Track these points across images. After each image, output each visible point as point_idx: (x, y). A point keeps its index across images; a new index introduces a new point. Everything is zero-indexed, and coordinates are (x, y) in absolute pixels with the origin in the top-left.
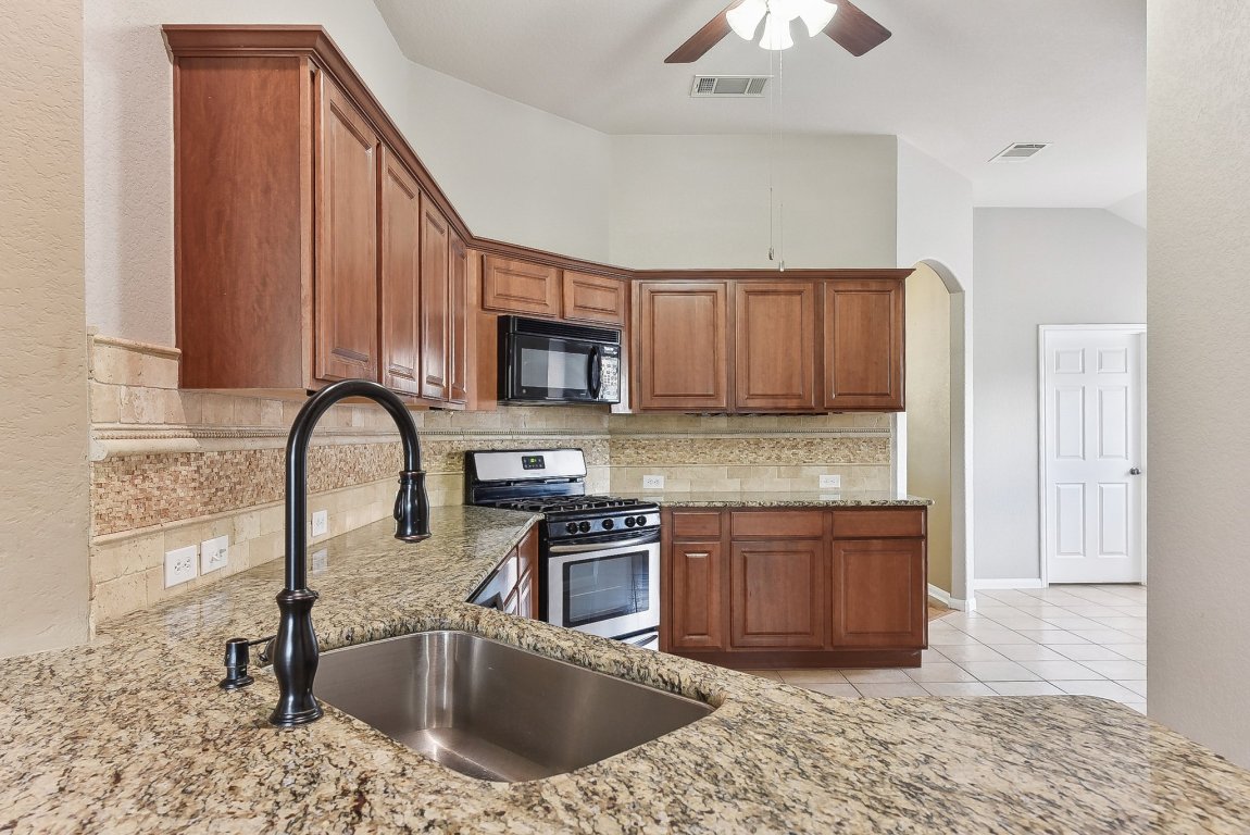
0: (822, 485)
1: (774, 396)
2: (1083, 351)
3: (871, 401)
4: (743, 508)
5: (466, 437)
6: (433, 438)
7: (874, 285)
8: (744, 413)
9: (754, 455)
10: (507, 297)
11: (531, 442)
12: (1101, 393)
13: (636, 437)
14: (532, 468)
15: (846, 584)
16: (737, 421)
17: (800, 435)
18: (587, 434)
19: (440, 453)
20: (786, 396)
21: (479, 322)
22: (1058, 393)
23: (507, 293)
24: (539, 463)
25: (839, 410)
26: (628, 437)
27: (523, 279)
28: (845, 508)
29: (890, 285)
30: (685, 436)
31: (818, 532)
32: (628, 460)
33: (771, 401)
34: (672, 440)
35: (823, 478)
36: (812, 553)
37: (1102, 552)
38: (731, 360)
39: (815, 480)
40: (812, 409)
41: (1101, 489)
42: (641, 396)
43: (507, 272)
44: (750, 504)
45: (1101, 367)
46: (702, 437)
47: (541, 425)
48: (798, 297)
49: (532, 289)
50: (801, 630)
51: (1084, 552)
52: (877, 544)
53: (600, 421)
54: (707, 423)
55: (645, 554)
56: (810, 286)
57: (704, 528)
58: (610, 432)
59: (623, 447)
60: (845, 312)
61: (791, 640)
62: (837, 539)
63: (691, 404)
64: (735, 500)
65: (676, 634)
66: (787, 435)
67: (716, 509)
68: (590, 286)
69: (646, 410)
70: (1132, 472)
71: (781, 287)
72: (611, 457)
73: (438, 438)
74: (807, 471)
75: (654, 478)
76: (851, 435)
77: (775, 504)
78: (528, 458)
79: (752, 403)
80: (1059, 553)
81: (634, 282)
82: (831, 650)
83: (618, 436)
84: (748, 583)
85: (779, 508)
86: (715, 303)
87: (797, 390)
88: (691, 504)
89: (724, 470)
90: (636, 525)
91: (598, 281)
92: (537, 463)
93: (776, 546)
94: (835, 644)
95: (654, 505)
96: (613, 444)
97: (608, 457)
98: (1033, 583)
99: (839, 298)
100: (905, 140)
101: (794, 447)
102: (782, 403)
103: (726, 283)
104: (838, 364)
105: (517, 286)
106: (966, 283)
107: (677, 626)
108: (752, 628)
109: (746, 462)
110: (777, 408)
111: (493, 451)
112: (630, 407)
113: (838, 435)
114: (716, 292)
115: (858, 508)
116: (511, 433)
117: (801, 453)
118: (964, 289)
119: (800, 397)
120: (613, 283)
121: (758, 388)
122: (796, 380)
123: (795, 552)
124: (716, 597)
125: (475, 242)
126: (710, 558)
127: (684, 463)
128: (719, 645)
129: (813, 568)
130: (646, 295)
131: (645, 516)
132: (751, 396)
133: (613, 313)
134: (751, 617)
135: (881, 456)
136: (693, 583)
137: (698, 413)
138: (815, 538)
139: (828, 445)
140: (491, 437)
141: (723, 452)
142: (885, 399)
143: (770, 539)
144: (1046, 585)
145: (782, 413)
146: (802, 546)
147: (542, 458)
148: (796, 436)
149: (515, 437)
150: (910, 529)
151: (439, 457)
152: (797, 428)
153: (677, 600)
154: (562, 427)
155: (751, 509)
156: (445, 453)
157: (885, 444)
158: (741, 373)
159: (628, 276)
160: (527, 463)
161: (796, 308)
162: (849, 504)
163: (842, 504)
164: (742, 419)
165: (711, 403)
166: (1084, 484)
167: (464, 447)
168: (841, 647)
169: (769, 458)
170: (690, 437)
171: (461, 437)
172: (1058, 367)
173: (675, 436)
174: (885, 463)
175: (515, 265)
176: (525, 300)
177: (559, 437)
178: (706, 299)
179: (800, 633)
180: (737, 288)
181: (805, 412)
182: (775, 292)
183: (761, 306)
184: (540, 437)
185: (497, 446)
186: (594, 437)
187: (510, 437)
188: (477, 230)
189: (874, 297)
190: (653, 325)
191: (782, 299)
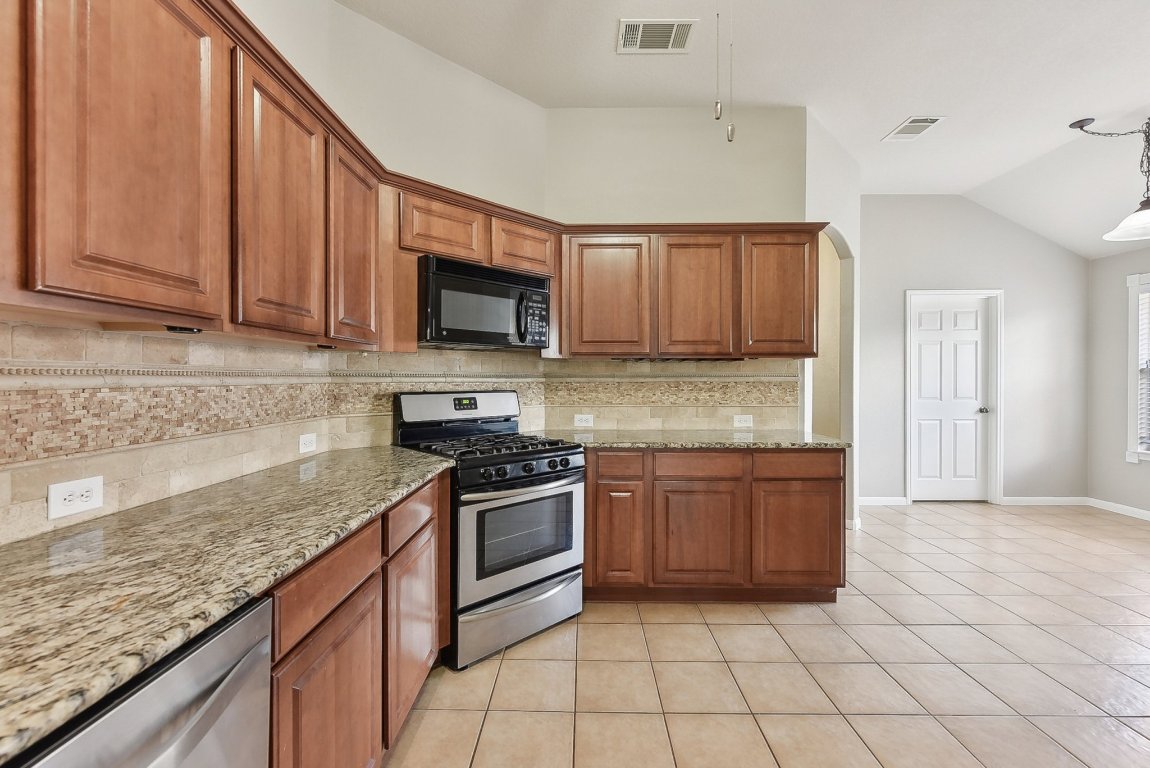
0: (737, 424)
1: (694, 342)
2: (941, 312)
3: (786, 347)
4: (666, 449)
5: (395, 379)
6: (356, 380)
7: (789, 239)
8: (666, 359)
9: (675, 397)
10: (427, 237)
11: (466, 384)
12: (956, 347)
13: (568, 380)
14: (464, 409)
15: (766, 523)
16: (660, 366)
17: (717, 379)
18: (522, 377)
19: (366, 395)
20: (704, 342)
21: (396, 261)
22: (920, 346)
23: (428, 233)
24: (473, 404)
25: (754, 355)
26: (561, 380)
27: (447, 221)
28: (766, 450)
29: (804, 238)
30: (611, 379)
31: (739, 474)
32: (563, 401)
33: (691, 347)
34: (600, 383)
35: (736, 418)
36: (732, 493)
37: (955, 476)
38: (654, 309)
39: (729, 419)
40: (730, 354)
41: (955, 425)
42: (570, 341)
43: (428, 212)
44: (672, 445)
45: (956, 325)
46: (627, 380)
47: (476, 368)
48: (718, 250)
49: (458, 233)
50: (721, 568)
51: (941, 474)
52: (796, 486)
53: (535, 365)
54: (633, 368)
55: (569, 495)
56: (729, 239)
57: (628, 468)
58: (545, 376)
59: (557, 389)
60: (761, 264)
61: (712, 577)
62: (757, 480)
63: (617, 349)
64: (658, 441)
65: (600, 569)
66: (705, 379)
67: (639, 449)
68: (519, 235)
69: (575, 354)
70: (981, 411)
71: (702, 239)
72: (546, 398)
73: (363, 380)
74: (723, 412)
75: (584, 417)
76: (762, 379)
77: (697, 445)
78: (460, 400)
79: (674, 349)
80: (920, 476)
81: (564, 236)
82: (751, 587)
83: (552, 380)
84: (670, 523)
85: (700, 450)
86: (639, 255)
87: (716, 337)
88: (615, 445)
89: (647, 410)
90: (559, 468)
91: (528, 231)
92: (470, 404)
93: (698, 486)
94: (755, 580)
95: (579, 446)
96: (547, 386)
97: (543, 398)
98: (900, 501)
99: (755, 250)
100: (813, 113)
101: (710, 390)
102: (701, 349)
103: (650, 237)
104: (754, 313)
105: (439, 227)
106: (855, 250)
107: (600, 563)
108: (673, 565)
109: (667, 403)
110: (696, 354)
111: (425, 393)
112: (560, 352)
113: (751, 379)
114: (640, 245)
115: (778, 450)
116: (445, 376)
117: (717, 395)
118: (854, 255)
119: (718, 343)
120: (543, 235)
121: (679, 335)
122: (715, 328)
123: (716, 492)
124: (639, 535)
125: (390, 177)
126: (633, 496)
127: (611, 403)
128: (642, 581)
129: (733, 506)
130: (575, 249)
131: (569, 457)
132: (673, 343)
133: (543, 262)
134: (673, 554)
135: (788, 398)
136: (616, 522)
137: (624, 358)
138: (736, 479)
139: (740, 388)
140: (423, 380)
141: (647, 394)
142: (801, 345)
143: (691, 479)
144: (910, 502)
145: (699, 358)
146: (722, 486)
147: (474, 399)
148: (711, 380)
149: (449, 379)
150: (829, 471)
151: (364, 398)
152: (714, 373)
153: (600, 537)
154: (499, 371)
155: (674, 450)
156: (371, 395)
157: (794, 387)
158: (663, 321)
159: (558, 230)
160: (459, 404)
161: (716, 260)
162: (770, 446)
163: (763, 446)
164: (663, 365)
165: (635, 349)
166: (941, 421)
167: (393, 388)
168: (760, 584)
169: (688, 400)
170: (617, 380)
171: (389, 379)
172: (920, 325)
173: (603, 380)
174: (793, 404)
175: (436, 206)
176: (448, 242)
177: (494, 380)
178: (632, 252)
179: (722, 571)
180: (659, 242)
181: (723, 357)
182: (698, 246)
183: (683, 258)
184: (476, 380)
185: (430, 387)
186: (529, 380)
187: (443, 380)
188: (391, 164)
189: (789, 249)
190: (581, 275)
191: (703, 251)
